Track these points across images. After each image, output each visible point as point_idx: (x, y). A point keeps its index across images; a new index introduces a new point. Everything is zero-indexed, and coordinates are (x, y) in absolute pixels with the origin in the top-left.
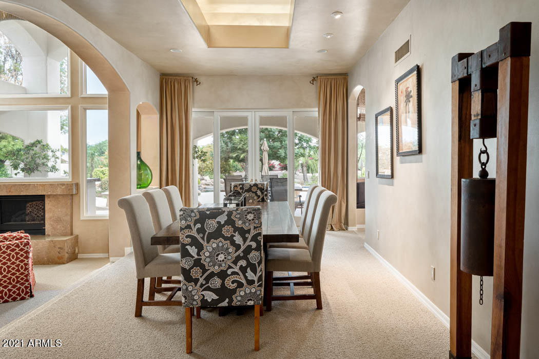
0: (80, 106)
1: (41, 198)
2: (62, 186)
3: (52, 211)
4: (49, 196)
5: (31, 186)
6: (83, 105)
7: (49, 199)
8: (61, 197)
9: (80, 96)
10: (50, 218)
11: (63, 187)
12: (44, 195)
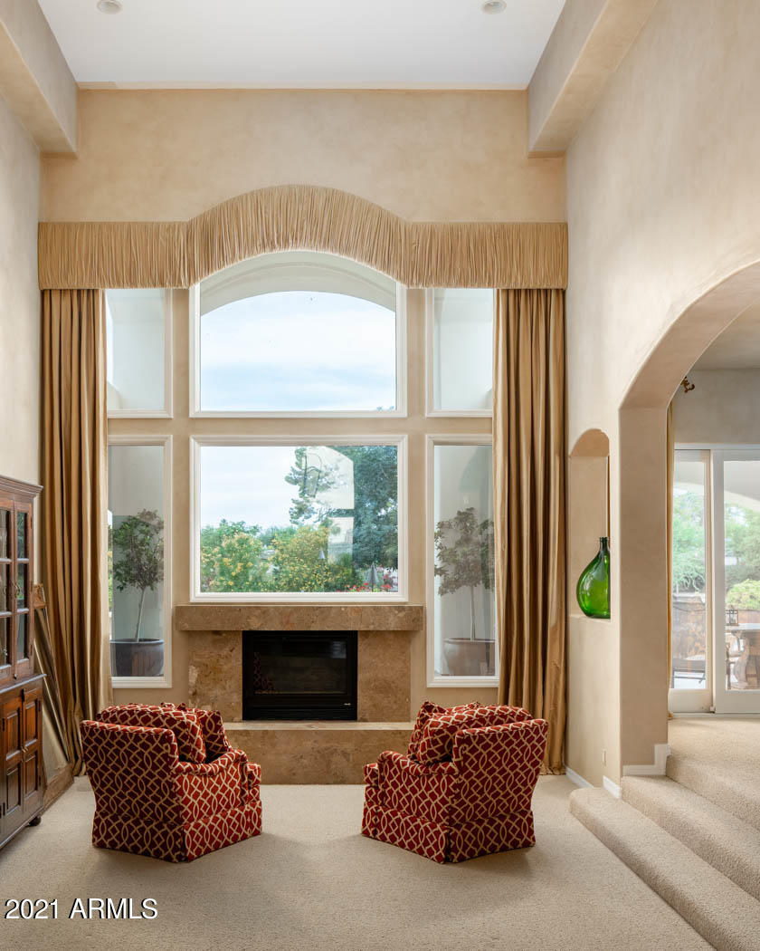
0: (426, 436)
1: (350, 639)
2: (400, 612)
3: (371, 666)
4: (367, 633)
5: (333, 611)
6: (432, 435)
7: (366, 641)
8: (392, 636)
9: (426, 415)
10: (369, 682)
11: (401, 615)
12: (355, 633)
